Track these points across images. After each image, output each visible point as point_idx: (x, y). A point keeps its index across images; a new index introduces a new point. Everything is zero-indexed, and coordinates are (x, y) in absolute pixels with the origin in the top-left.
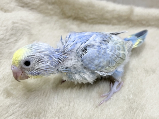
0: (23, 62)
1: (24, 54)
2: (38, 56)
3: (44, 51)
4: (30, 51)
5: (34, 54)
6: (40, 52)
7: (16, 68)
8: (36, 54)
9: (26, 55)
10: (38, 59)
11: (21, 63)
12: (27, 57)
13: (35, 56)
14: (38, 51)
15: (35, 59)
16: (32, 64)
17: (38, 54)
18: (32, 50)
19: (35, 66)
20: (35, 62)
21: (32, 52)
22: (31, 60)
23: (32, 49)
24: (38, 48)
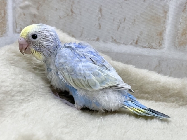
0: (31, 35)
1: (33, 29)
2: (45, 34)
3: (51, 31)
4: (39, 27)
5: (41, 31)
6: (47, 31)
7: (24, 39)
8: (43, 31)
9: (35, 30)
10: (44, 37)
11: (29, 35)
12: (36, 31)
13: (42, 33)
14: (45, 29)
15: (42, 35)
16: (38, 38)
17: (45, 33)
18: (40, 28)
19: (40, 42)
20: (41, 38)
21: (40, 29)
22: (38, 35)
23: (41, 26)
24: (45, 27)
